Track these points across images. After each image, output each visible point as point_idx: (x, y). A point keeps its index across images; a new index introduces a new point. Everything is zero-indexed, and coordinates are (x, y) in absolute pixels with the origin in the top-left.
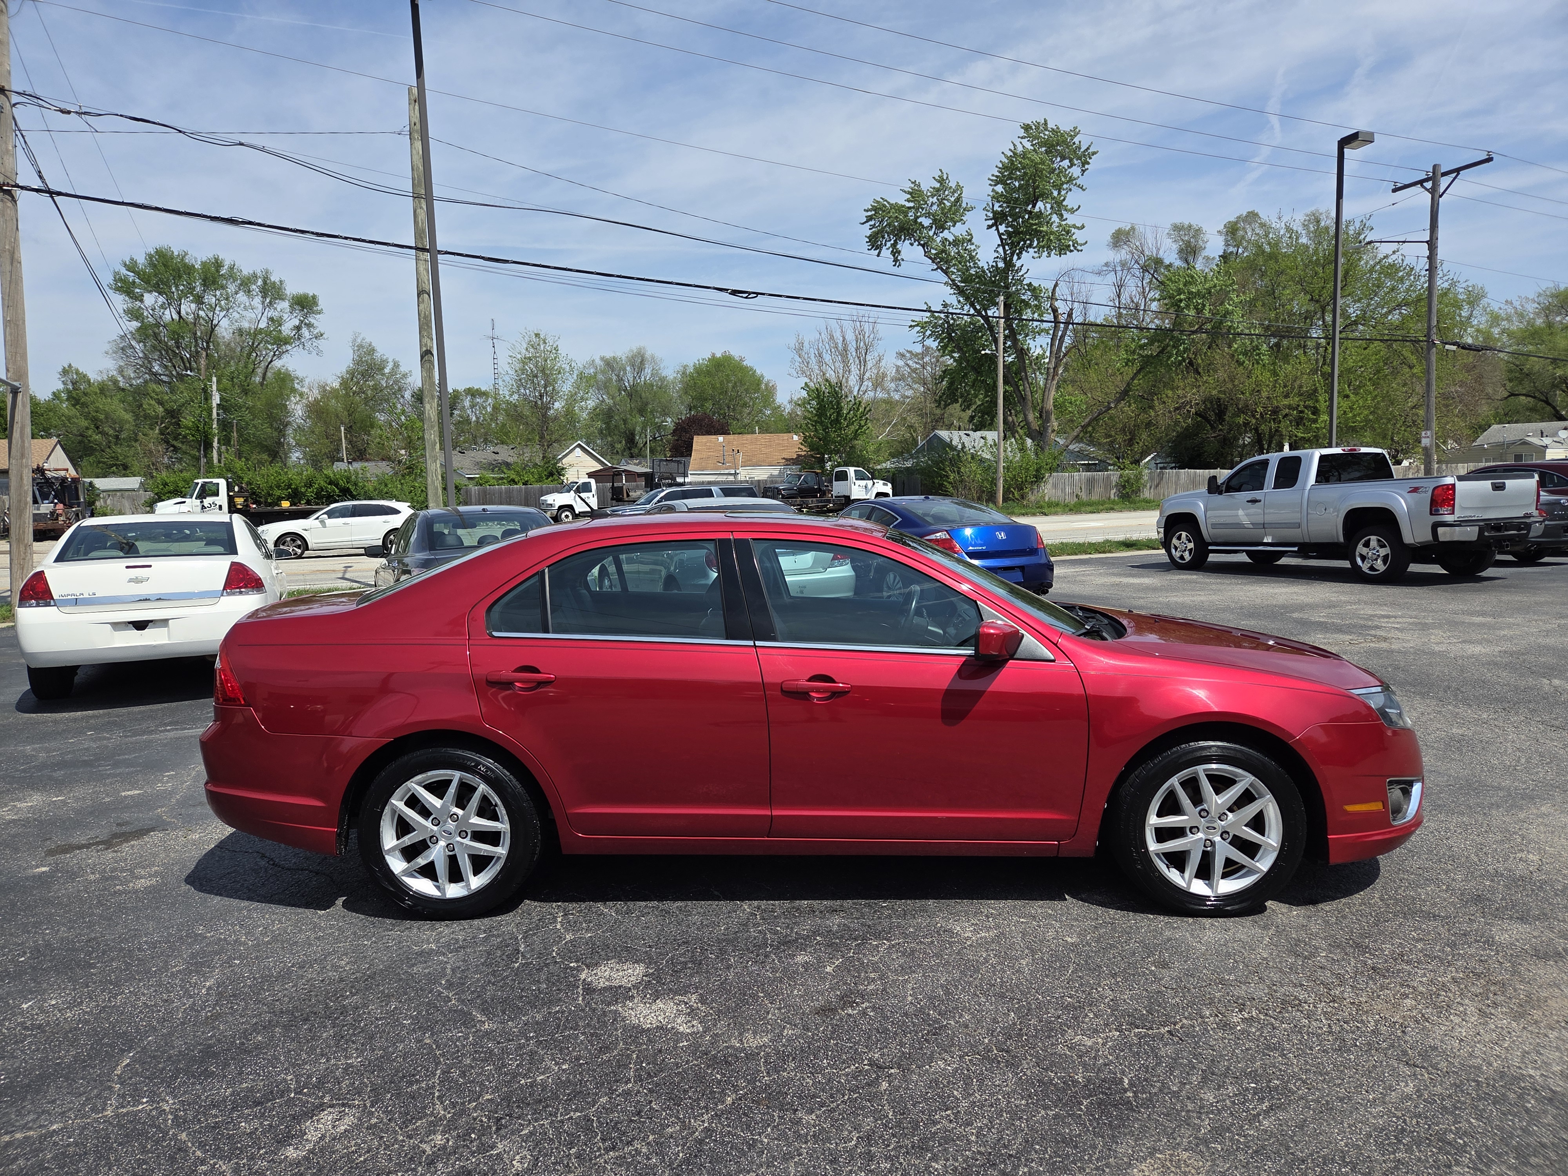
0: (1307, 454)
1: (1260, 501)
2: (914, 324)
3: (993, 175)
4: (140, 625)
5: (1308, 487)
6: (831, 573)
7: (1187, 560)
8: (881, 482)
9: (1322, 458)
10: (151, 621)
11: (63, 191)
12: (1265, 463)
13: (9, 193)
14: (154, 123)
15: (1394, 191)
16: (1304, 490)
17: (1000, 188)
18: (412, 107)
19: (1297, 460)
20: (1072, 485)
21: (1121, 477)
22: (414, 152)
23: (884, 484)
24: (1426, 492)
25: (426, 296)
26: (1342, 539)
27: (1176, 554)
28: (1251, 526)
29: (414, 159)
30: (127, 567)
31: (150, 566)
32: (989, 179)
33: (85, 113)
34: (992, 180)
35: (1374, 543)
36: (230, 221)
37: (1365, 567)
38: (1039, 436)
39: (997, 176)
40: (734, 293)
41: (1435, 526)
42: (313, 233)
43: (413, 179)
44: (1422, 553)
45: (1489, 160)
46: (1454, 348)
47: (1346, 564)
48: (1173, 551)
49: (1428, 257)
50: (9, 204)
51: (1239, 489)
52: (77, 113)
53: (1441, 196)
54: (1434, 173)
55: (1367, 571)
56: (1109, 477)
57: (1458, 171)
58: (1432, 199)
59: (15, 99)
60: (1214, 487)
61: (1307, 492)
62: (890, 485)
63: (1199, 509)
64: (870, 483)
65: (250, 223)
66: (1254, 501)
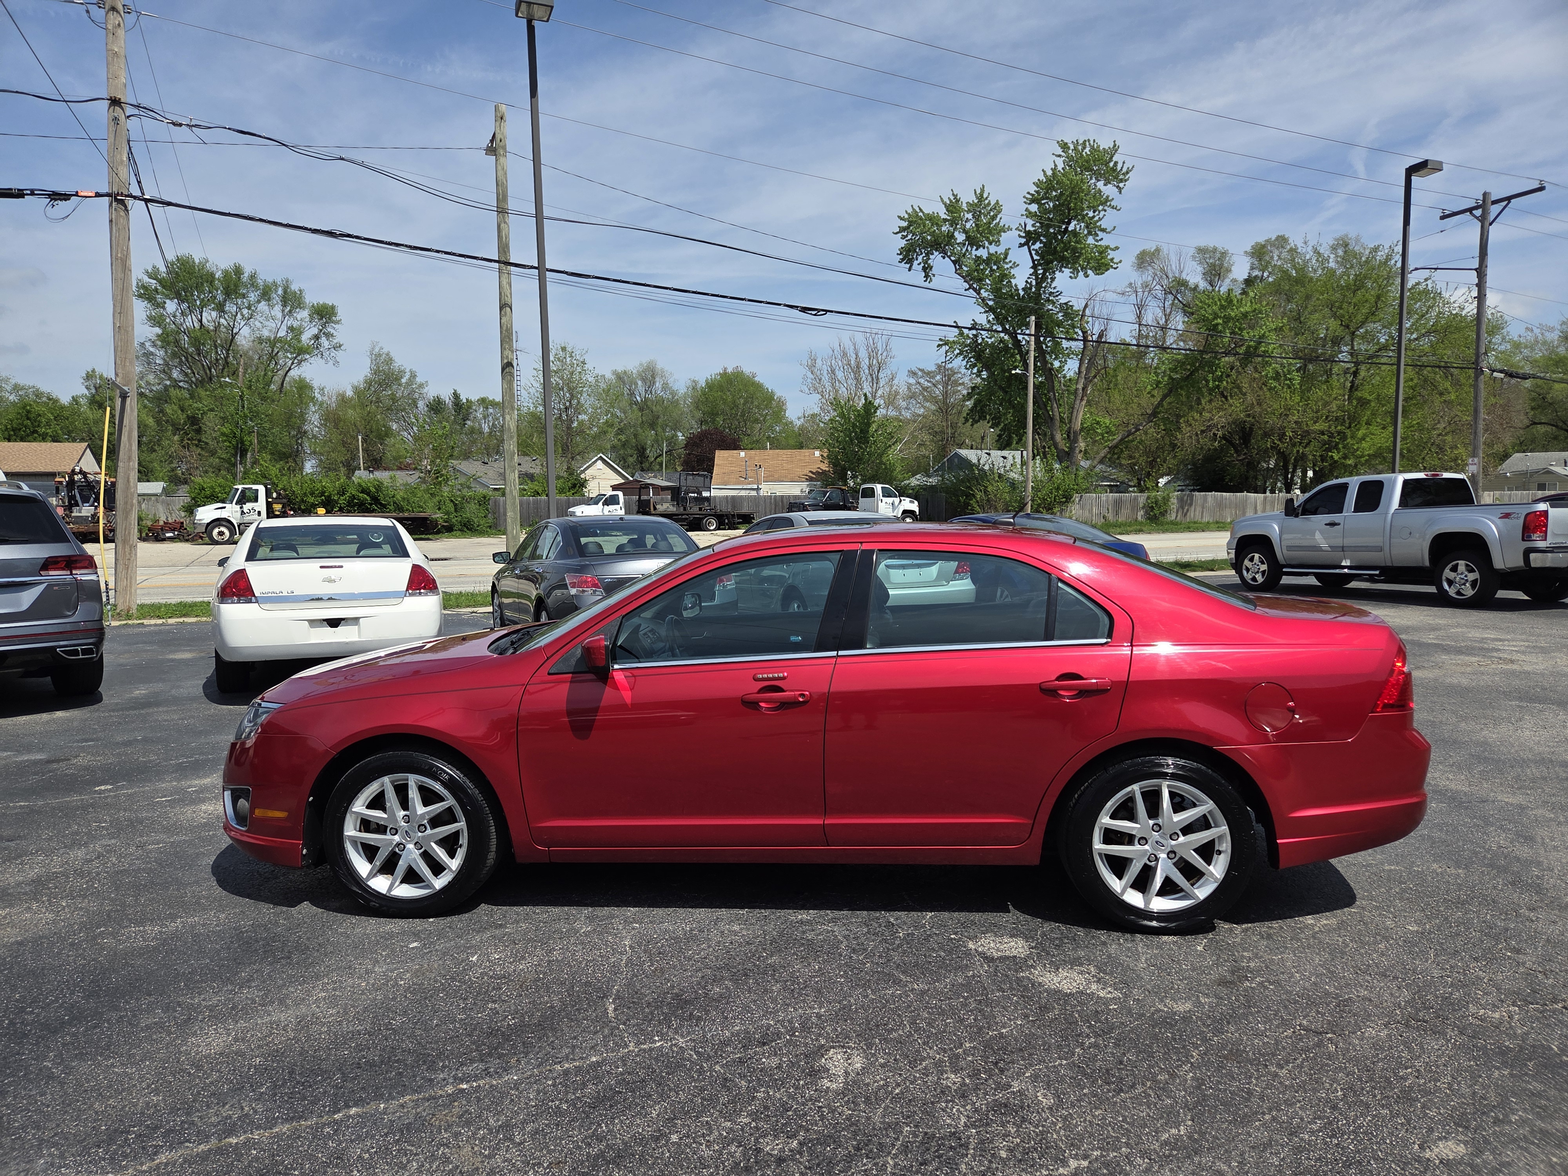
0: (1390, 479)
1: (1339, 524)
3: (1028, 193)
4: (334, 623)
5: (1392, 510)
6: (953, 586)
7: (1260, 582)
8: (908, 500)
9: (1406, 482)
10: (343, 619)
11: (173, 201)
12: (1344, 487)
13: (122, 202)
14: (260, 136)
15: (1442, 218)
16: (1388, 513)
17: (1034, 208)
18: (498, 124)
19: (1380, 485)
20: (1099, 505)
21: (1148, 498)
22: (499, 168)
23: (911, 502)
24: (1518, 518)
25: (508, 309)
26: (1427, 564)
27: (1248, 576)
28: (1329, 549)
29: (499, 174)
30: (321, 567)
31: (342, 567)
32: (1024, 197)
33: (195, 126)
34: (1027, 199)
35: (1462, 566)
36: (330, 234)
37: (1452, 592)
38: (1066, 456)
39: (1032, 195)
40: (804, 310)
41: (1527, 552)
42: (406, 246)
43: (498, 195)
44: (1510, 579)
45: (1541, 189)
46: (1502, 375)
47: (1432, 589)
48: (1245, 572)
49: (1477, 285)
50: (122, 213)
51: (1315, 513)
52: (188, 125)
53: (1491, 224)
54: (1484, 201)
55: (1454, 596)
56: (1136, 498)
57: (1509, 199)
58: (1482, 227)
59: (130, 111)
60: (1290, 510)
61: (1390, 516)
62: (916, 503)
63: (1274, 530)
64: (897, 500)
65: (349, 236)
66: (1332, 524)
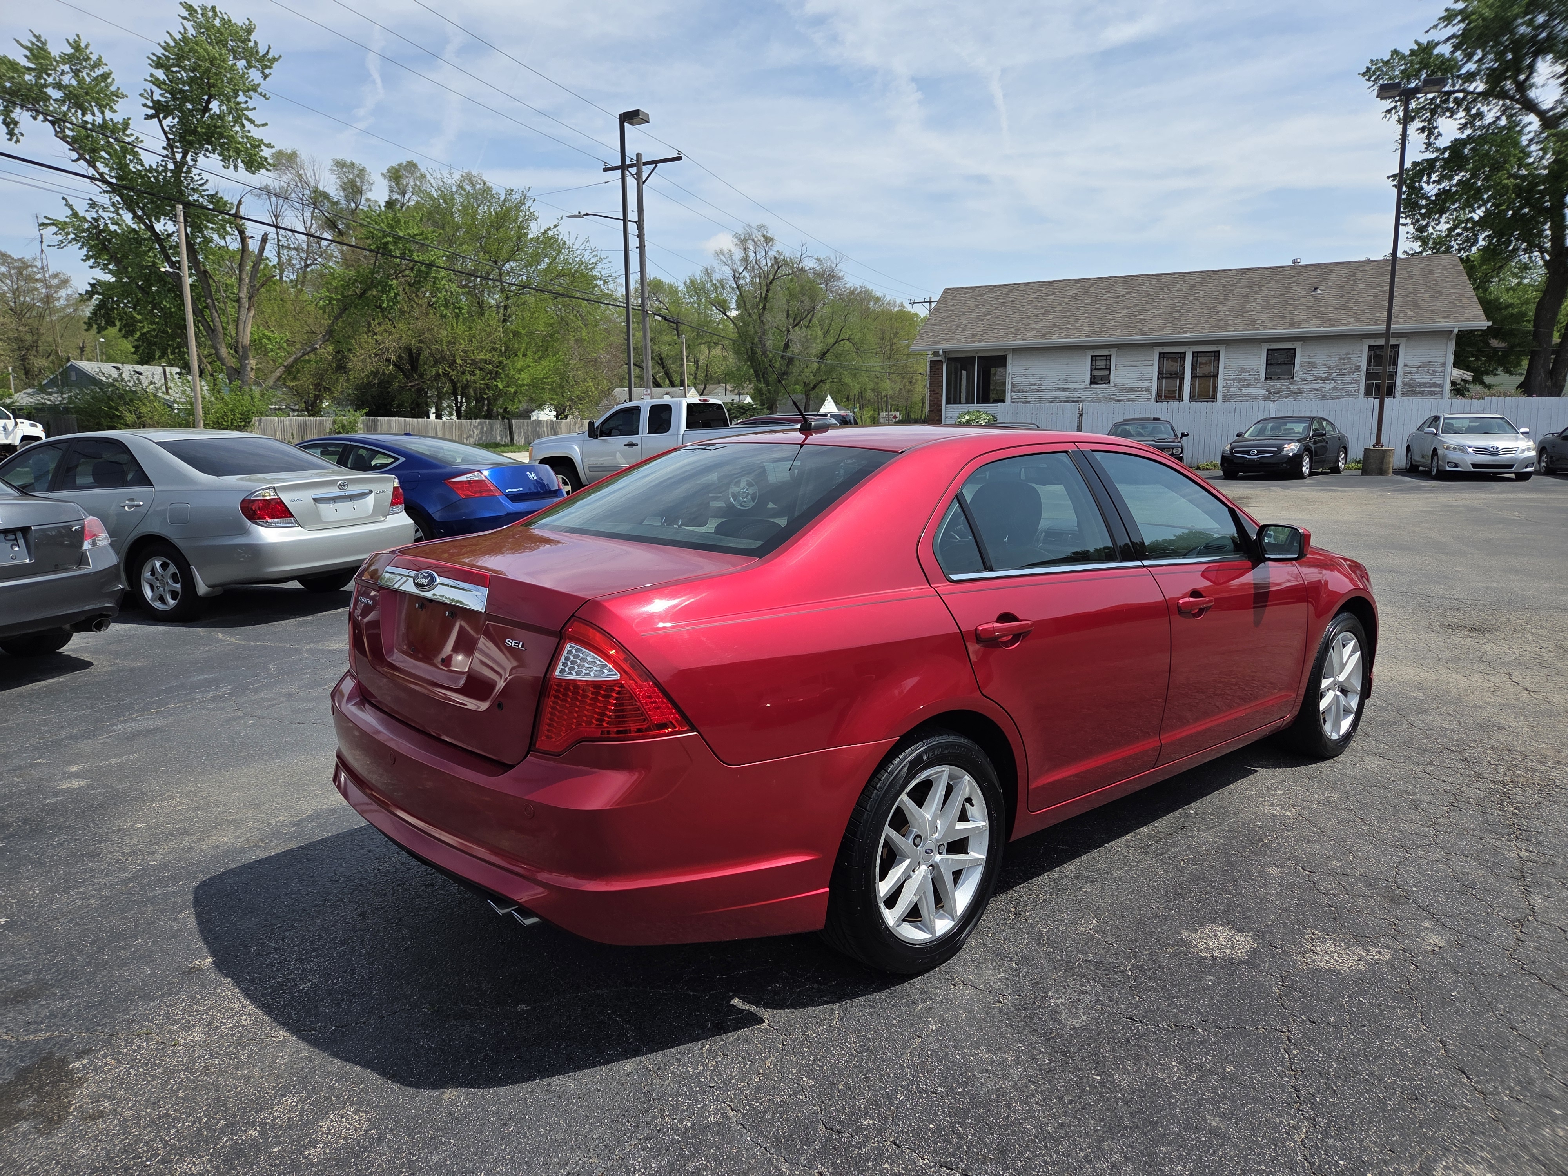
0: (676, 403)
1: (636, 445)
2: (47, 221)
3: (153, 54)
5: (682, 432)
8: (27, 422)
9: (690, 406)
12: (637, 410)
15: (605, 170)
16: (678, 434)
17: (160, 74)
19: (667, 408)
20: (283, 430)
23: (32, 425)
32: (148, 58)
34: (153, 61)
38: (236, 373)
39: (159, 58)
45: (679, 159)
49: (638, 236)
53: (644, 183)
54: (637, 161)
57: (656, 162)
58: (638, 184)
60: (594, 433)
62: (40, 426)
63: (575, 452)
64: (10, 423)
66: (631, 445)
